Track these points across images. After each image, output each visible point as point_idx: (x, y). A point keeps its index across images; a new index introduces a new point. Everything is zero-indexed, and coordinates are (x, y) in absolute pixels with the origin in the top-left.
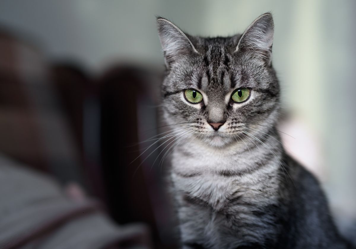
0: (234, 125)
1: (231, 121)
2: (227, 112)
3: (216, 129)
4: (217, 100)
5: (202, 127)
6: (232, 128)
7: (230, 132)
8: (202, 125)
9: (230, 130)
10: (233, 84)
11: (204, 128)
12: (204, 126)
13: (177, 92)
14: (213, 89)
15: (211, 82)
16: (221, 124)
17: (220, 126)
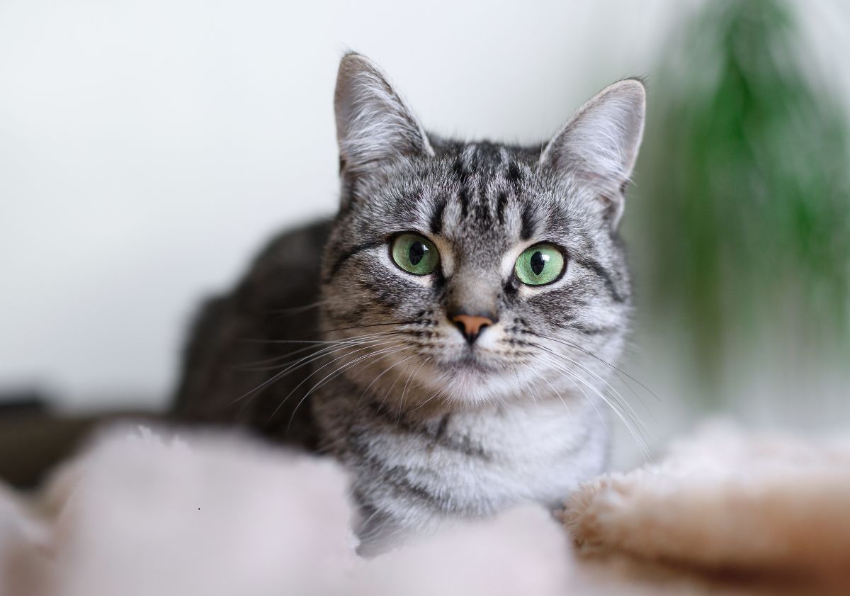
0: (519, 336)
1: (511, 324)
2: (503, 296)
3: (471, 339)
4: (480, 262)
5: (429, 334)
6: (512, 342)
7: (507, 353)
8: (431, 328)
9: (507, 346)
10: (526, 229)
11: (438, 335)
12: (437, 329)
13: (373, 244)
14: (473, 233)
15: (469, 215)
16: (488, 321)
17: (484, 326)
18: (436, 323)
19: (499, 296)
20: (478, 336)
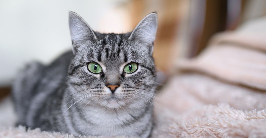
0: (127, 89)
3: (113, 91)
5: (101, 91)
6: (125, 91)
7: (124, 94)
10: (126, 60)
11: (103, 91)
15: (109, 56)
16: (117, 86)
17: (116, 88)
18: (103, 88)
19: (120, 78)
20: (115, 90)
